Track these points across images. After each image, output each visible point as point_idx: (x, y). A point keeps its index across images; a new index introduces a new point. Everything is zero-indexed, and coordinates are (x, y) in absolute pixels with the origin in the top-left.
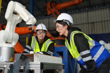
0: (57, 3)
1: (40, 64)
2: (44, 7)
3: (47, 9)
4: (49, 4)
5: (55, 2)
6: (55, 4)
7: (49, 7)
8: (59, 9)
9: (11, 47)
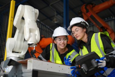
0: (94, 5)
1: (32, 71)
2: (80, 12)
3: (83, 14)
4: (84, 7)
5: (92, 4)
6: (91, 6)
7: (85, 10)
8: (97, 12)
9: (18, 56)
